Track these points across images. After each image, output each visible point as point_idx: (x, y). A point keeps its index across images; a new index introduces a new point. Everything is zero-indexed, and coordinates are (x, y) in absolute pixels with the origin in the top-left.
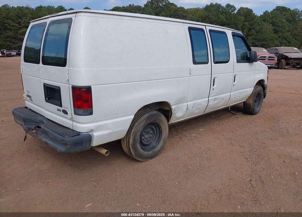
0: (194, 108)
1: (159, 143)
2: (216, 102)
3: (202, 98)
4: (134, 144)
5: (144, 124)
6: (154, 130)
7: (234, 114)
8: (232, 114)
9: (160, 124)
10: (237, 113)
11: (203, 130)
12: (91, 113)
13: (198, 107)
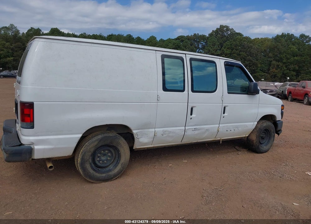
0: (164, 136)
1: (116, 167)
2: (196, 132)
3: (176, 126)
4: (82, 164)
5: (96, 145)
6: (112, 152)
7: (238, 150)
8: (236, 150)
9: (119, 148)
10: (241, 150)
11: (186, 161)
12: (32, 127)
13: (171, 135)
